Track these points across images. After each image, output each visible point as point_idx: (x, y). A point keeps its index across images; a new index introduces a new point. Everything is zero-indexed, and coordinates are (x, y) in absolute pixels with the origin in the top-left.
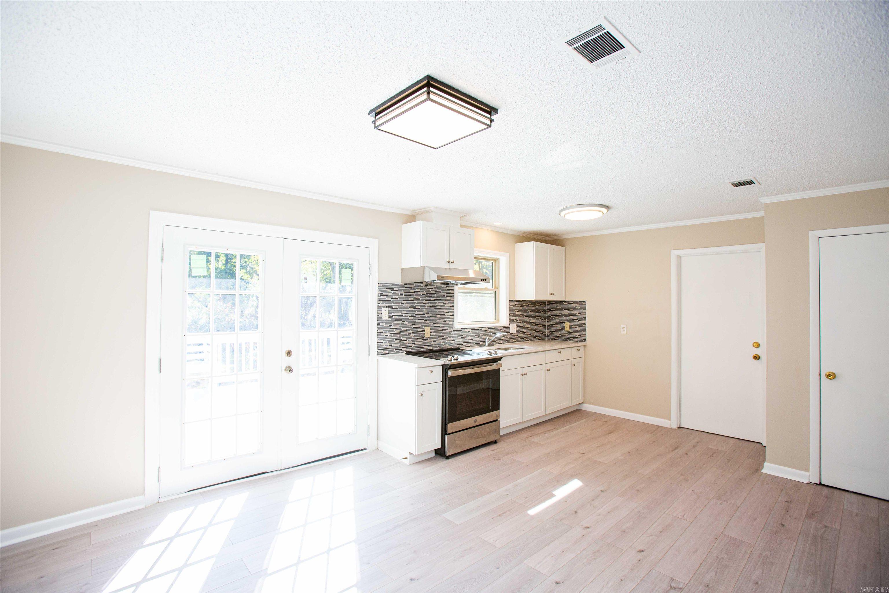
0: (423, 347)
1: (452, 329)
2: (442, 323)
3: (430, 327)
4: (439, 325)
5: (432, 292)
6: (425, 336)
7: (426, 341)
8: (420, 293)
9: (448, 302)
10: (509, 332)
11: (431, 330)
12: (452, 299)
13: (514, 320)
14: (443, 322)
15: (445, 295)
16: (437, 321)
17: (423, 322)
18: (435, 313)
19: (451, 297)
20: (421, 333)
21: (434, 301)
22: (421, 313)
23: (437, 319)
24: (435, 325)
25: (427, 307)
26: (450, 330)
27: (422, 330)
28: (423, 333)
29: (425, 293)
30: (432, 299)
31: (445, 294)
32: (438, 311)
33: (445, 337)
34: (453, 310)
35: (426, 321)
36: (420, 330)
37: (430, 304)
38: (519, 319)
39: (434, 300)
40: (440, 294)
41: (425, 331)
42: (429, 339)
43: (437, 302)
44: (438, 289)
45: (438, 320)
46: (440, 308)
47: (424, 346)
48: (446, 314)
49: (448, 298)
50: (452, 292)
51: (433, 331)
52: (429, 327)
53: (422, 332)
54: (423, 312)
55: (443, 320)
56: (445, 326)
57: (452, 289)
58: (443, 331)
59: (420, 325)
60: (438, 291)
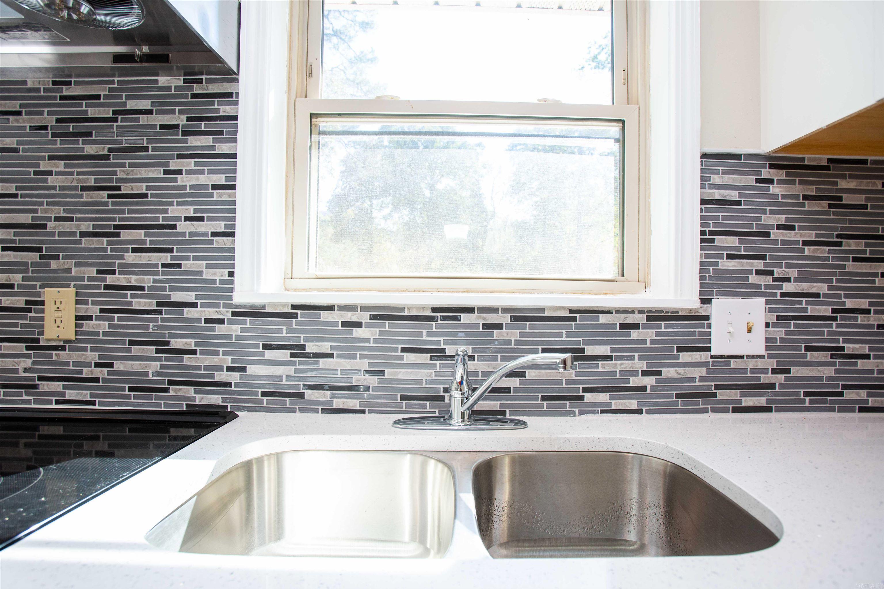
0: (35, 386)
1: (225, 306)
2: (156, 273)
3: (72, 291)
4: (133, 280)
5: (92, 112)
6: (42, 333)
7: (55, 358)
8: (17, 121)
9: (196, 164)
10: (708, 349)
11: (77, 302)
12: (224, 148)
13: (753, 279)
14: (164, 265)
15: (177, 126)
16: (122, 258)
17: (34, 264)
18: (114, 219)
19: (221, 133)
20: (25, 318)
21: (107, 157)
22: (26, 218)
23: (126, 250)
24: (110, 279)
25: (62, 188)
26: (211, 313)
27: (27, 302)
28: (32, 319)
29: (51, 121)
30: (90, 150)
31: (181, 120)
32: (130, 211)
33: (176, 343)
34: (234, 203)
35: (57, 257)
36: (20, 302)
37: (79, 173)
38: (793, 273)
39: (106, 152)
40: (144, 120)
41: (46, 307)
42: (71, 349)
43: (123, 165)
44: (128, 98)
45: (130, 258)
46: (145, 196)
47: (41, 379)
48: (182, 227)
49: (195, 141)
50: (226, 110)
51: (94, 310)
52: (68, 286)
53: (29, 310)
54: (36, 211)
55: (167, 258)
56: (172, 289)
57: (229, 95)
58: (160, 312)
59: (17, 278)
60: (128, 107)
